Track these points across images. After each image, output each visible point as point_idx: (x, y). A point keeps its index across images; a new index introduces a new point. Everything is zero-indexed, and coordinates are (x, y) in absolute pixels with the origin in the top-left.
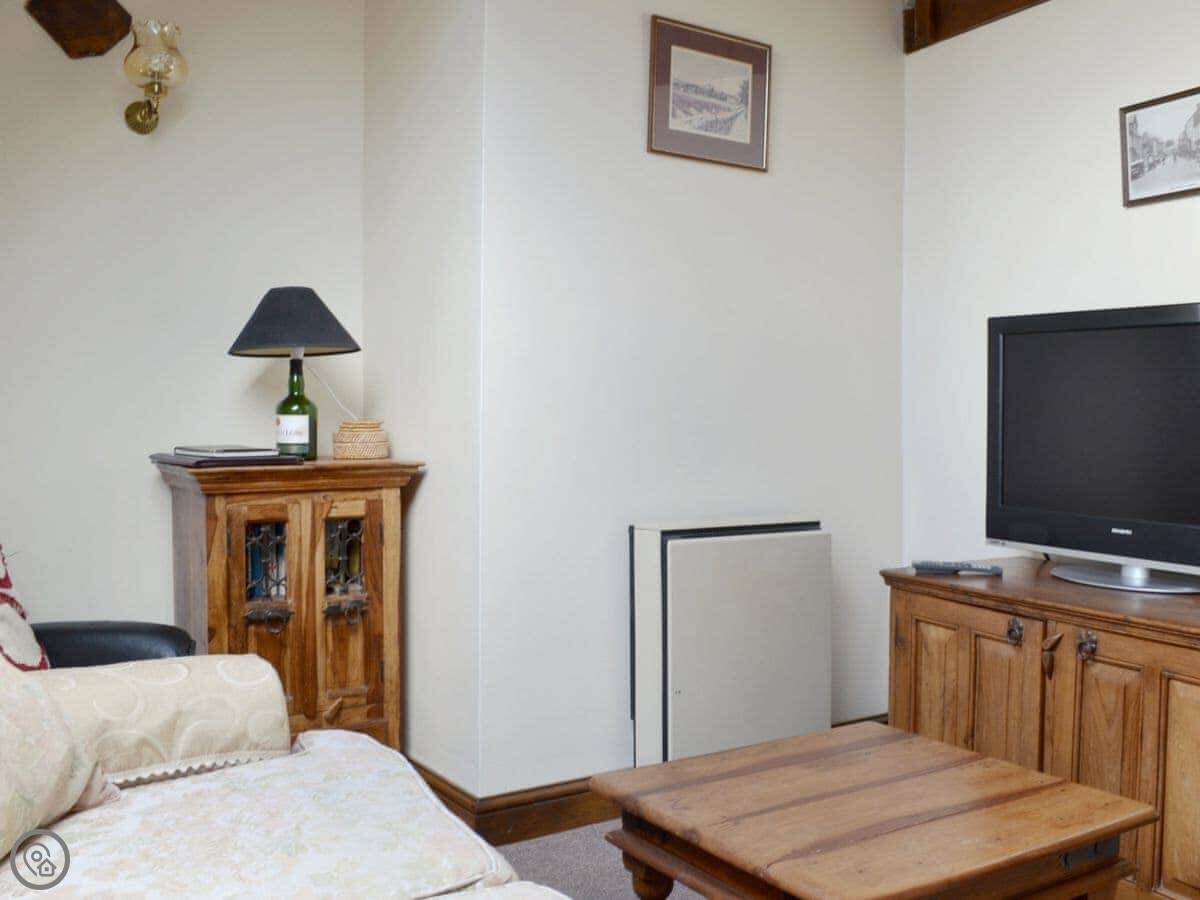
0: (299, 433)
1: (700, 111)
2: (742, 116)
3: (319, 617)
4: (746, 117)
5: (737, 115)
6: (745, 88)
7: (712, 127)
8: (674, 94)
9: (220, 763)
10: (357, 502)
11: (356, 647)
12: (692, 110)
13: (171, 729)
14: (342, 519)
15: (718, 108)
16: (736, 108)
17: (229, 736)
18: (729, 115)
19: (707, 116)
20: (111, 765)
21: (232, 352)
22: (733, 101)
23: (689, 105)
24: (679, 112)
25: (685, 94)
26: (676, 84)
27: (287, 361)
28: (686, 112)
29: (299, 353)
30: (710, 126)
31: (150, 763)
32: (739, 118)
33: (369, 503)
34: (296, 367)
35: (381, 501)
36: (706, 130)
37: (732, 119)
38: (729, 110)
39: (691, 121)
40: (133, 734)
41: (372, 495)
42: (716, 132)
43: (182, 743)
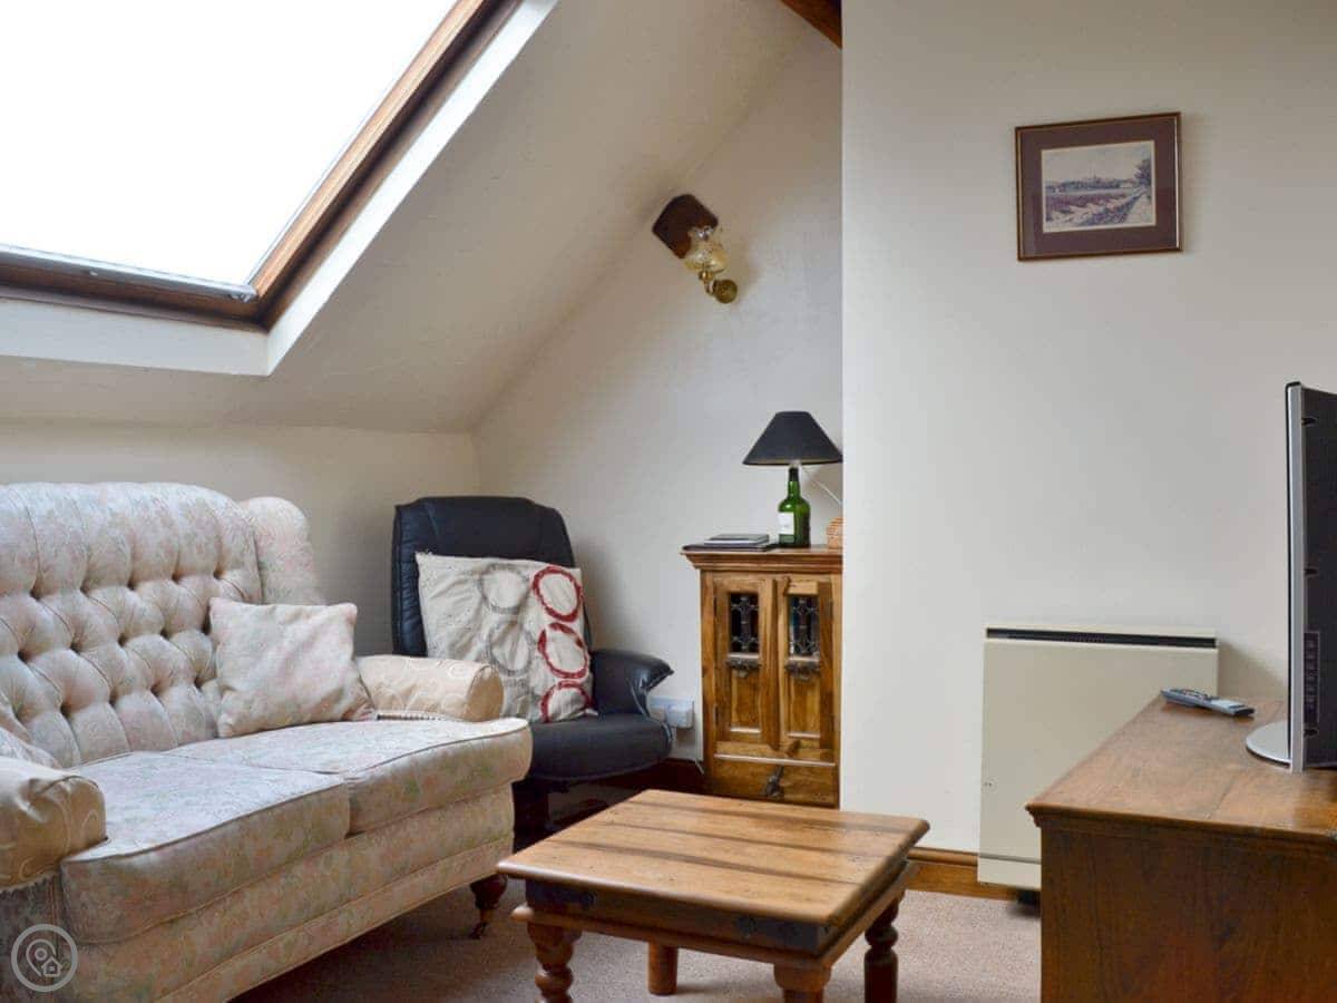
0: (786, 526)
1: (1083, 206)
2: (1144, 199)
3: (781, 671)
4: (1149, 197)
5: (1136, 199)
6: (1145, 168)
7: (1101, 219)
8: (1047, 198)
9: (425, 717)
10: (810, 584)
11: (814, 701)
12: (1073, 208)
13: (408, 693)
14: (803, 596)
15: (1108, 198)
16: (1131, 191)
17: (431, 703)
18: (1123, 201)
19: (1093, 209)
20: (380, 706)
21: (747, 462)
22: (1129, 185)
23: (1068, 203)
24: (1055, 214)
25: (1064, 194)
26: (1050, 188)
27: (787, 468)
28: (1064, 212)
29: (796, 463)
30: (1100, 218)
31: (396, 709)
32: (1137, 204)
33: (820, 585)
34: (793, 474)
35: (831, 584)
36: (1093, 224)
37: (1129, 205)
38: (1123, 196)
39: (1070, 220)
40: (391, 692)
41: (823, 579)
42: (1106, 223)
43: (412, 701)
